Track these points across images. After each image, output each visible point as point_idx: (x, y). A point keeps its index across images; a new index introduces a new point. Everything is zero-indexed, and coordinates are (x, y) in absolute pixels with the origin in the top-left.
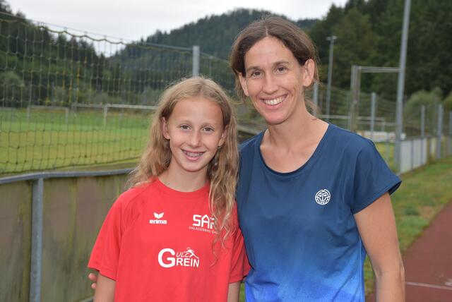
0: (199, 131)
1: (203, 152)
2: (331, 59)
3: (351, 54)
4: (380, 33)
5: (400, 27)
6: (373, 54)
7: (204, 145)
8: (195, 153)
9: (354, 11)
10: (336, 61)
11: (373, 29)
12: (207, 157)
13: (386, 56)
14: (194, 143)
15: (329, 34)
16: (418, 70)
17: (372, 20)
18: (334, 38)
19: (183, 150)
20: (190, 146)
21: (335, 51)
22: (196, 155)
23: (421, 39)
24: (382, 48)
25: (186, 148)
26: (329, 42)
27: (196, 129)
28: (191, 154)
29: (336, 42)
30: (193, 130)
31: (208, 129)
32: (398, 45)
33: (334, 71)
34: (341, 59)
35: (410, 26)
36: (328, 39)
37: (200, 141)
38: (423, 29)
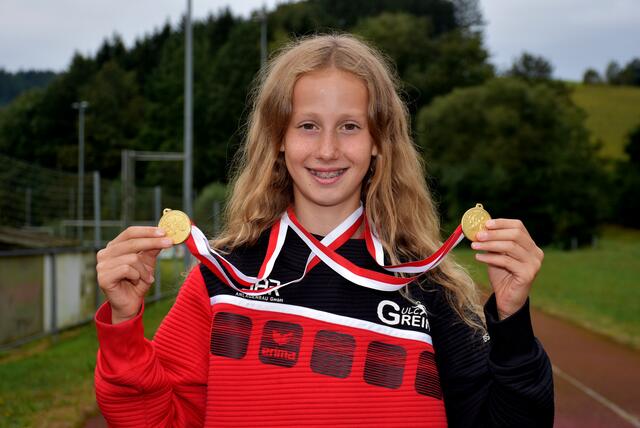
0: (334, 132)
1: (345, 169)
2: (81, 137)
3: (112, 130)
4: (153, 98)
5: (181, 91)
6: (145, 129)
7: (345, 156)
8: (330, 171)
9: (112, 65)
10: (89, 139)
11: (142, 92)
12: (352, 177)
13: (165, 132)
14: (327, 152)
15: (75, 99)
16: (210, 153)
17: (141, 80)
18: (84, 105)
19: (309, 169)
20: (321, 159)
21: (86, 125)
22: (331, 174)
23: (211, 109)
24: (157, 120)
25: (315, 164)
26: (76, 112)
27: (329, 127)
28: (324, 174)
29: (88, 111)
30: (324, 129)
31: (350, 127)
32: (181, 117)
33: (87, 155)
34: (97, 137)
35: (195, 91)
36: (75, 106)
37: (336, 150)
38: (212, 95)
